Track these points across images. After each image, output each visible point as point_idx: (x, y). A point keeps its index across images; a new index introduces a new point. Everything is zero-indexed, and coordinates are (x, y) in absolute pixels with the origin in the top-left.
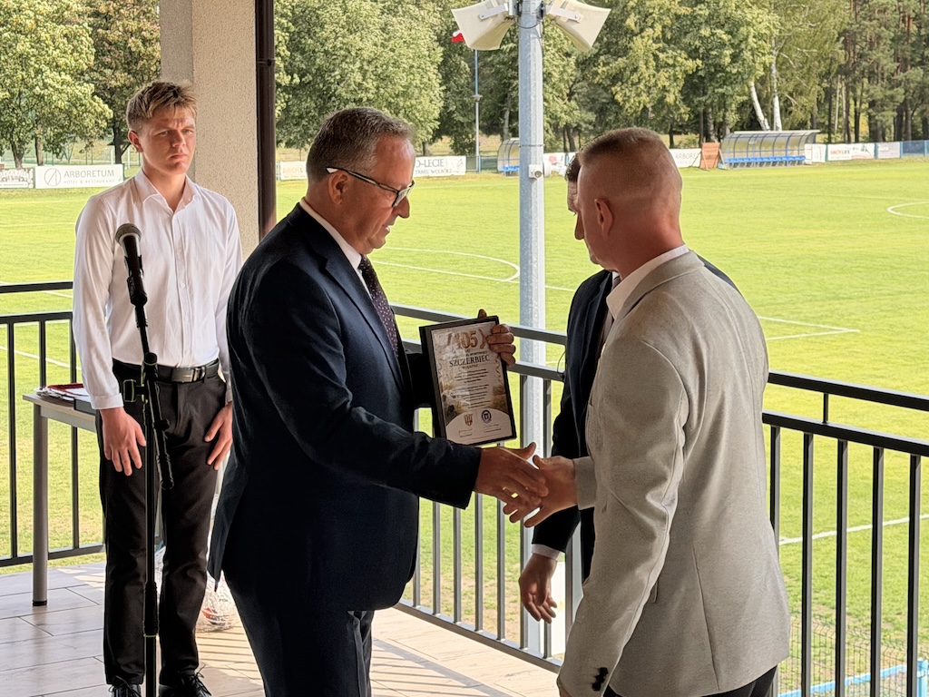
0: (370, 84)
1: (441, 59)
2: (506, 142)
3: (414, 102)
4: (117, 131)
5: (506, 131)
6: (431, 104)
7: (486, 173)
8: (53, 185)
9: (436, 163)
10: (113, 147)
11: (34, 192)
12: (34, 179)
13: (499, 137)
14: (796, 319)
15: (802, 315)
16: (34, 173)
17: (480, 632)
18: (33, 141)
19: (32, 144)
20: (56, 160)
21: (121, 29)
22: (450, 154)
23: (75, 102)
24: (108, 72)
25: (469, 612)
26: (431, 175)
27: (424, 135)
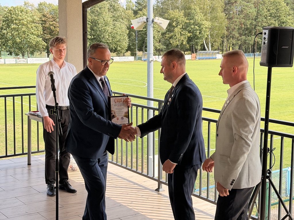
0: (110, 39)
1: (128, 33)
2: (144, 53)
3: (121, 43)
4: (48, 49)
5: (144, 50)
6: (125, 44)
7: (139, 61)
8: (32, 63)
9: (127, 58)
10: (47, 54)
11: (27, 64)
12: (27, 61)
13: (142, 52)
14: (214, 96)
15: (216, 96)
16: (27, 59)
17: (137, 171)
18: (27, 52)
19: (27, 53)
20: (33, 56)
21: (48, 24)
22: (130, 56)
23: (37, 42)
24: (46, 35)
25: (134, 167)
26: (125, 61)
27: (123, 51)
